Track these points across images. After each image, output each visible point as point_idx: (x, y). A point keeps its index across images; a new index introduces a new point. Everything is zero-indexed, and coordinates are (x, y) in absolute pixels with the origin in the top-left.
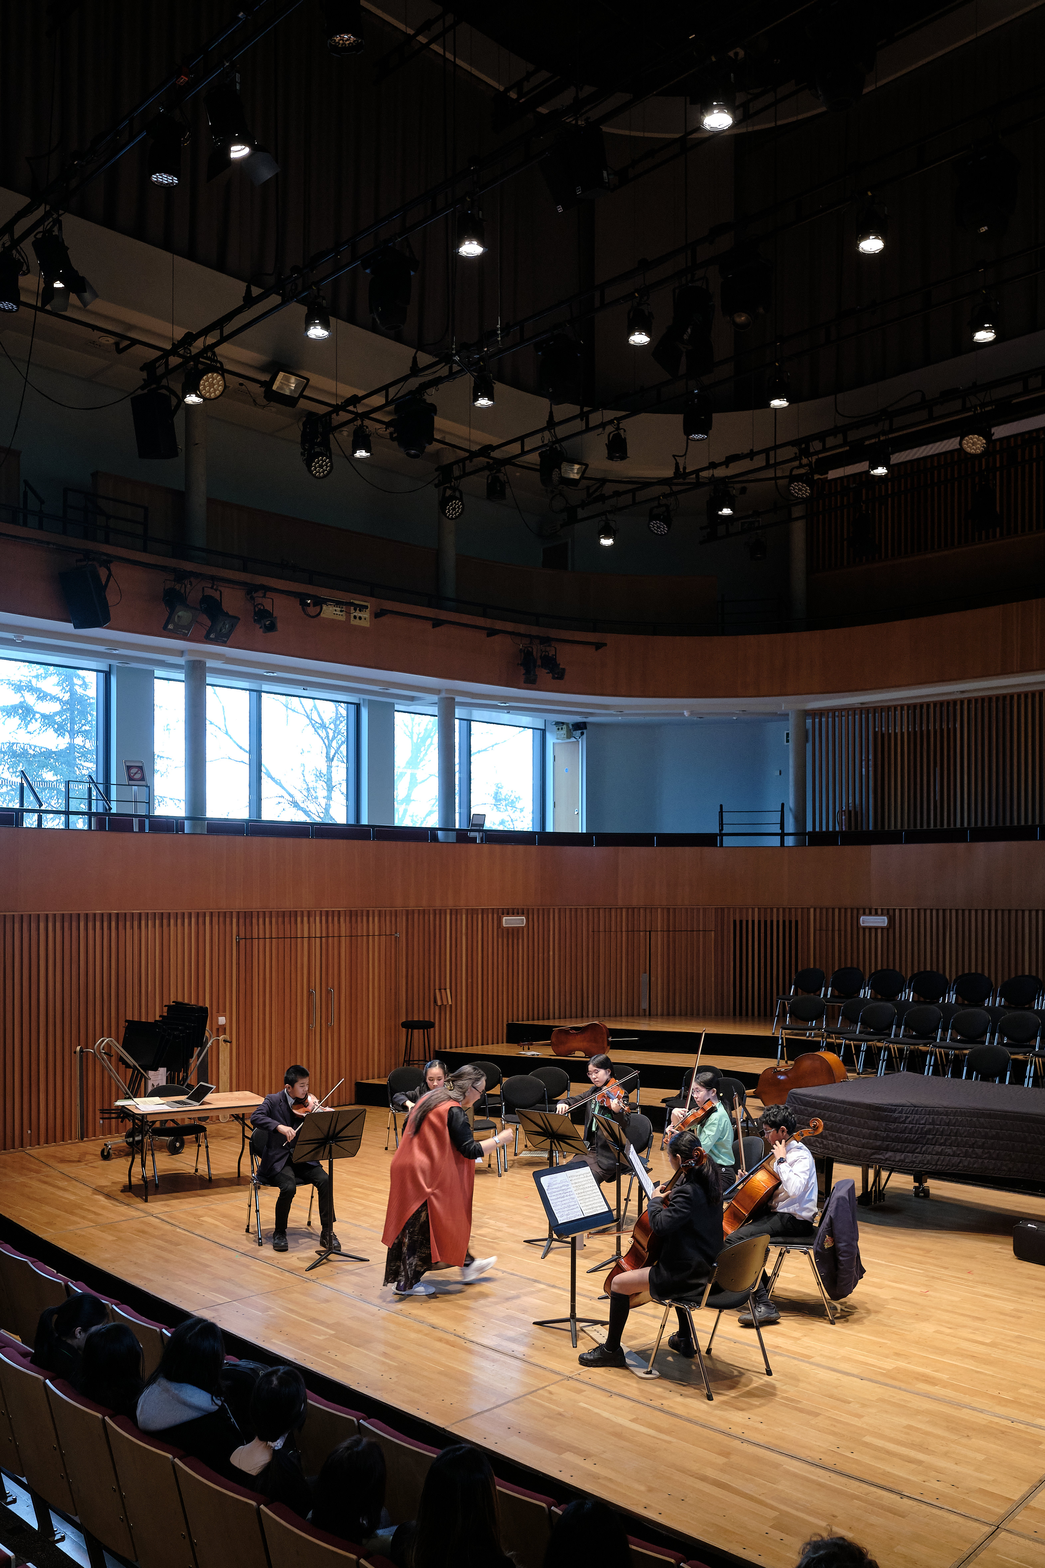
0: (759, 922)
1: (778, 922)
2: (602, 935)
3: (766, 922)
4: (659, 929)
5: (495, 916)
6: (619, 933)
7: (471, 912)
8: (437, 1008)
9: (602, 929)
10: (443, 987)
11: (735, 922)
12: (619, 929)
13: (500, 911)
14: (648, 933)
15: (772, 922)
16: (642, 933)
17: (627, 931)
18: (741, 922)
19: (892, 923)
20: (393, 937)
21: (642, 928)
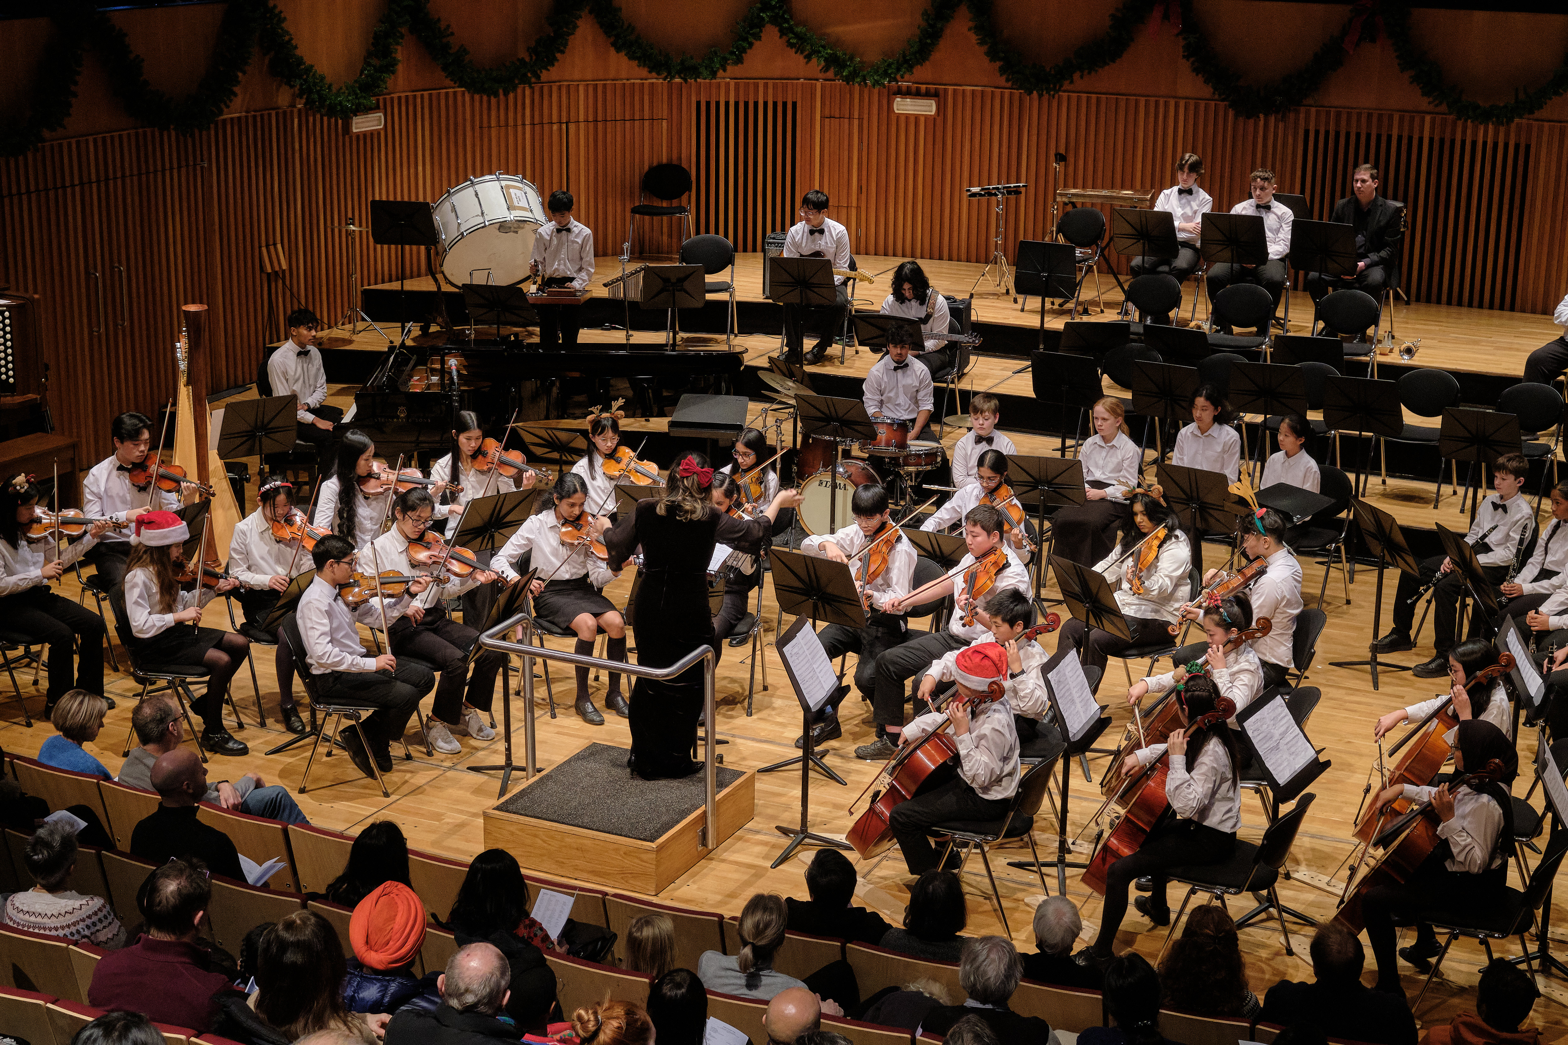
0: (737, 104)
1: (766, 104)
2: (494, 131)
3: (746, 104)
4: (581, 118)
5: (340, 115)
6: (520, 128)
7: (305, 114)
8: (265, 277)
9: (494, 123)
10: (271, 242)
11: (698, 104)
12: (519, 122)
14: (564, 126)
15: (756, 104)
16: (555, 127)
17: (533, 124)
18: (708, 104)
19: (941, 109)
20: (198, 167)
21: (555, 119)
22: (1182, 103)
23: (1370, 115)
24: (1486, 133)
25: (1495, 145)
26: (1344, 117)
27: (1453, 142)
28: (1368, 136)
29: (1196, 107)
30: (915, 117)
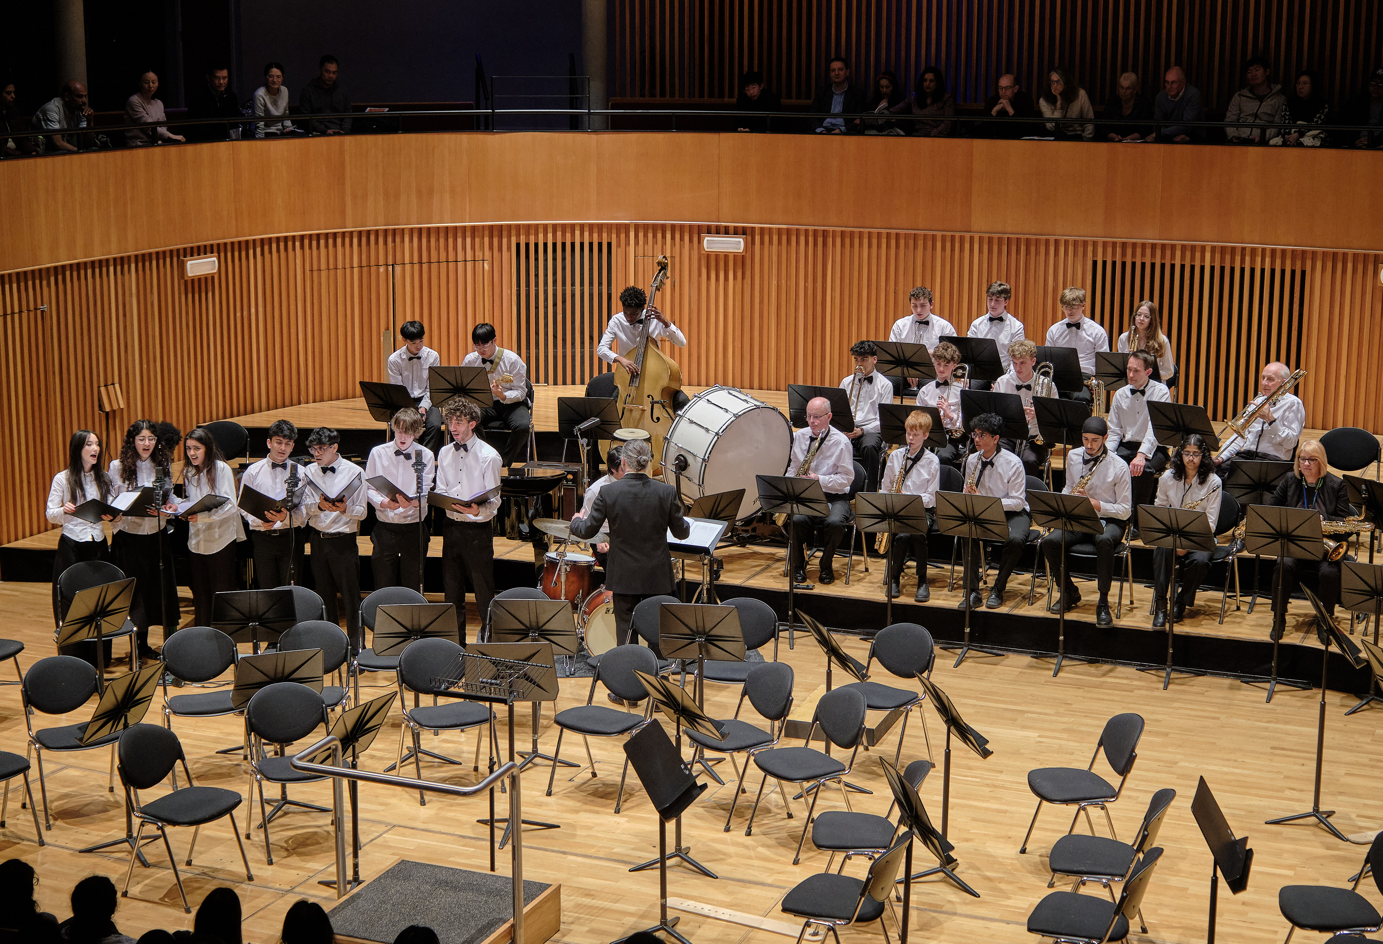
0: (555, 245)
2: (324, 274)
3: (564, 245)
4: (407, 261)
5: (175, 259)
6: (348, 271)
7: (142, 259)
8: (103, 415)
9: (323, 266)
10: (109, 382)
11: (518, 245)
12: (348, 266)
13: (182, 252)
14: (390, 268)
15: (573, 245)
16: (382, 269)
17: (361, 267)
18: (527, 245)
19: (749, 246)
20: (39, 312)
21: (381, 262)
22: (976, 238)
25: (1273, 271)
26: (1129, 247)
27: (1232, 269)
28: (1153, 265)
30: (726, 256)
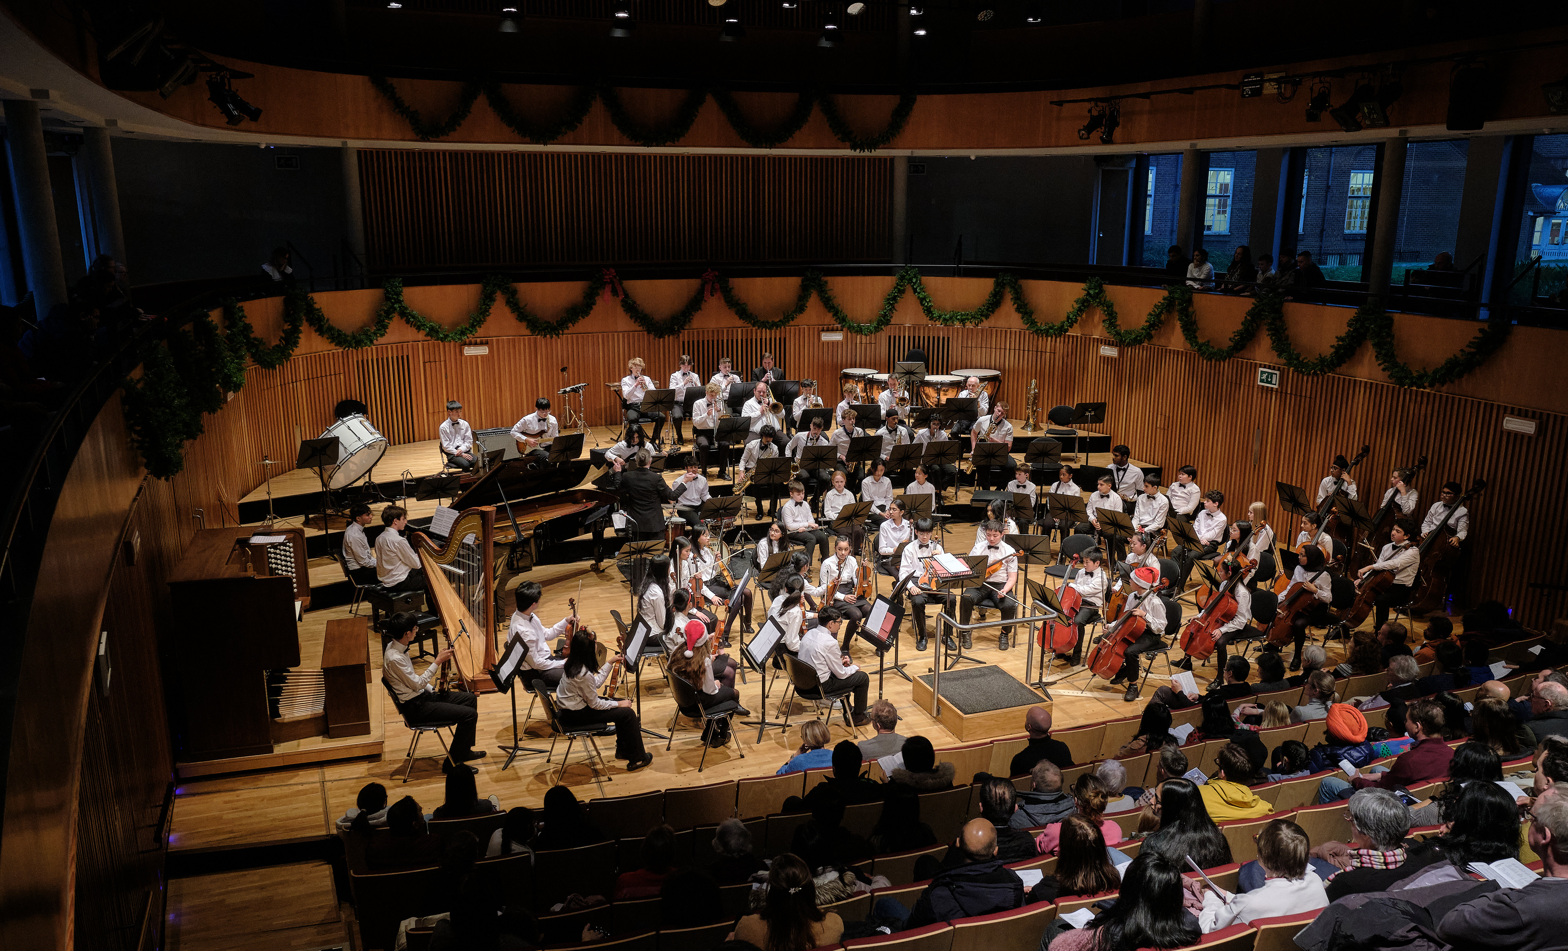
0: (377, 360)
1: (393, 357)
3: (383, 359)
4: (302, 378)
6: (276, 389)
11: (358, 362)
12: (276, 385)
14: (295, 384)
15: (387, 358)
16: (291, 385)
17: (281, 385)
18: (363, 361)
19: (491, 351)
21: (290, 380)
22: (621, 335)
23: (713, 331)
24: (766, 334)
25: (771, 339)
26: (701, 333)
27: (751, 340)
28: (713, 341)
29: (629, 336)
30: (476, 357)
